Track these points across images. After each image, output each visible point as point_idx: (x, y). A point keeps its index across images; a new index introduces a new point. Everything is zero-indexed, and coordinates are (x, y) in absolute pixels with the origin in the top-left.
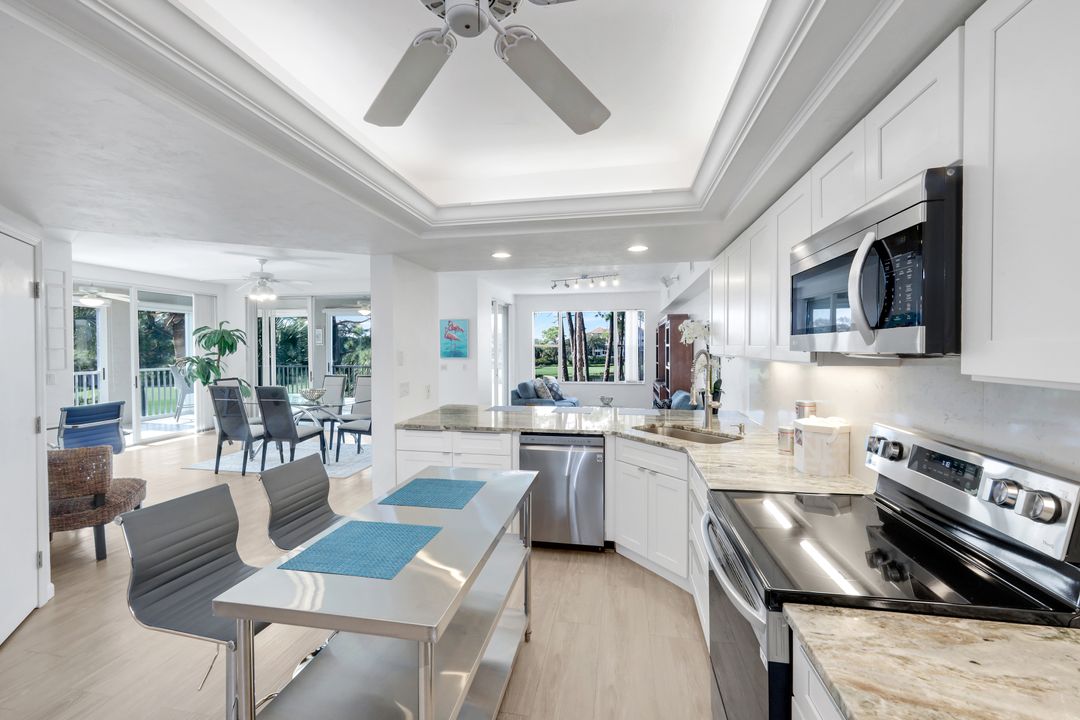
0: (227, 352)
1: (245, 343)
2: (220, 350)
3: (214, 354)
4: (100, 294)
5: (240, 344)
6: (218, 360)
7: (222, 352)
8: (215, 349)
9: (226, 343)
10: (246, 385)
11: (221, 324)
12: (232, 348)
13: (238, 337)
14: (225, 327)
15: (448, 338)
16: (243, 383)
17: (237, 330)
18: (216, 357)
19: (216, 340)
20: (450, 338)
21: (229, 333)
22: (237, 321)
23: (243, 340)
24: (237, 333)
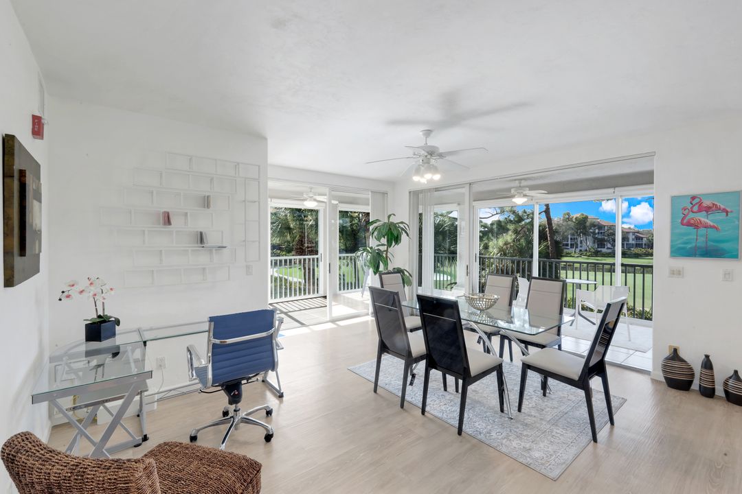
0: (394, 243)
1: (408, 235)
2: (388, 241)
3: (383, 245)
4: (315, 197)
5: (404, 236)
6: (387, 251)
7: (389, 244)
8: (384, 241)
9: (393, 234)
10: (408, 275)
11: (389, 217)
12: (397, 239)
13: (402, 229)
14: (393, 220)
15: (689, 224)
16: (406, 273)
17: (402, 223)
18: (385, 248)
19: (384, 232)
20: (696, 225)
21: (394, 225)
22: (402, 214)
23: (406, 232)
24: (401, 225)
